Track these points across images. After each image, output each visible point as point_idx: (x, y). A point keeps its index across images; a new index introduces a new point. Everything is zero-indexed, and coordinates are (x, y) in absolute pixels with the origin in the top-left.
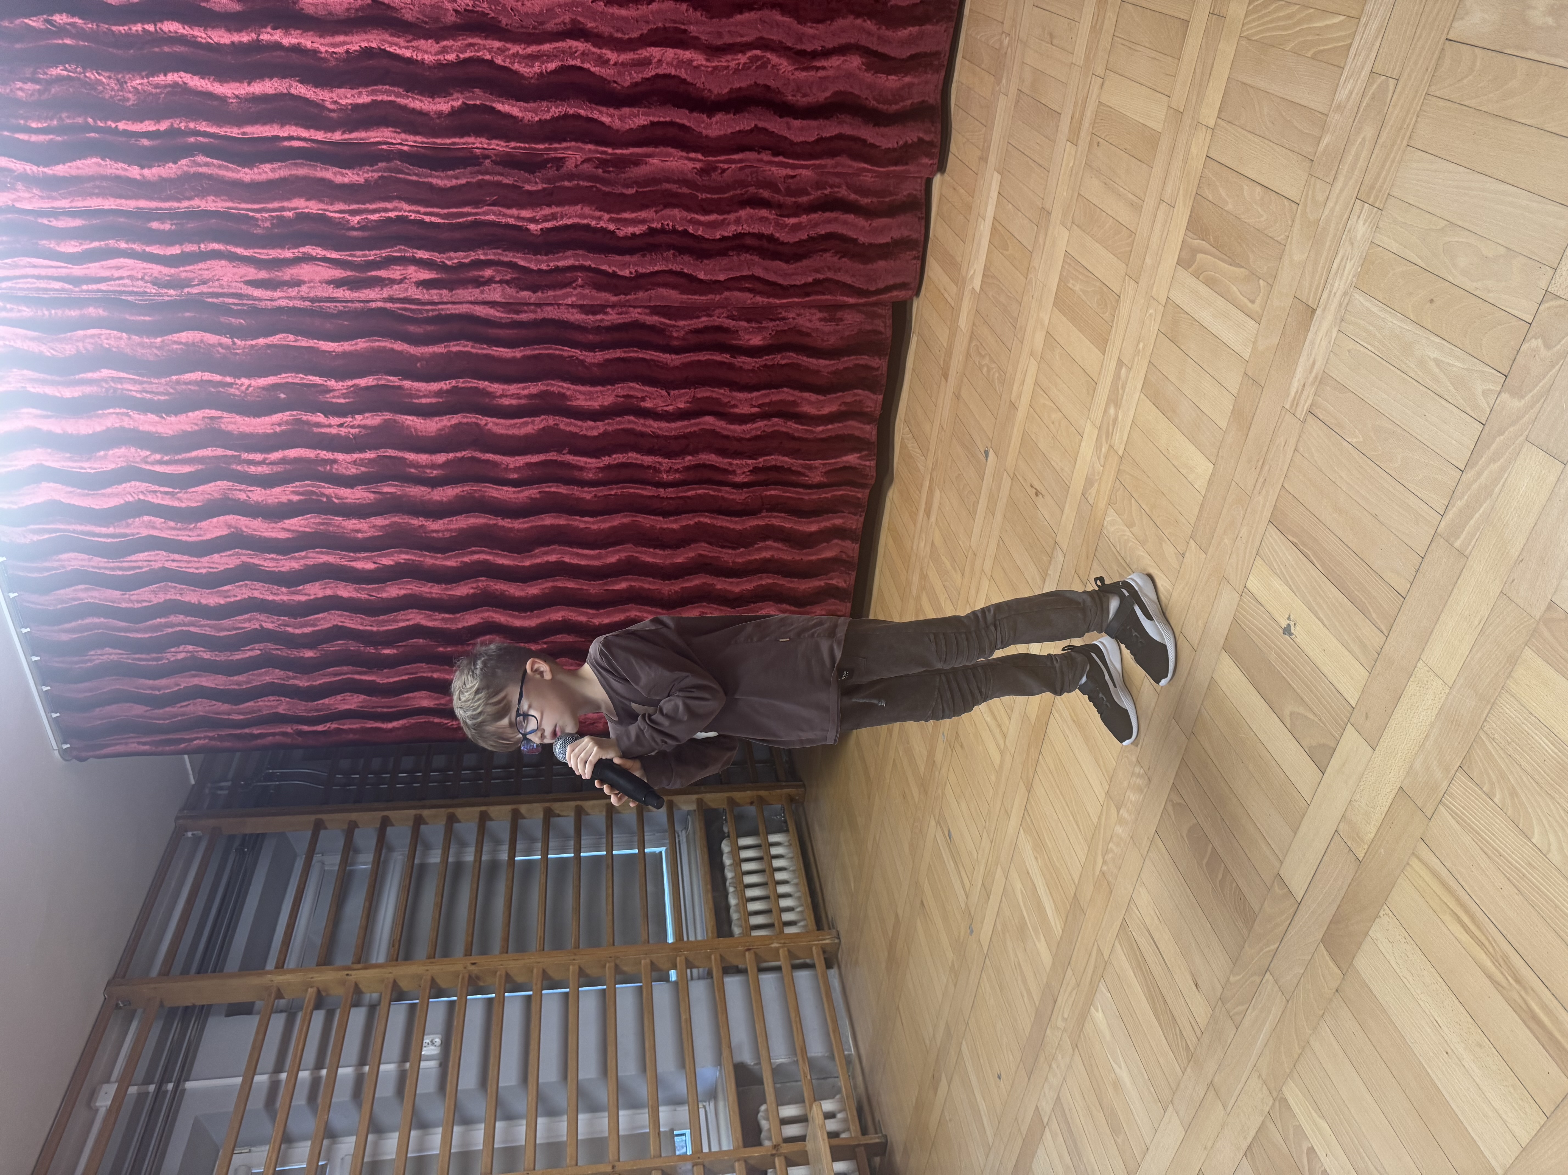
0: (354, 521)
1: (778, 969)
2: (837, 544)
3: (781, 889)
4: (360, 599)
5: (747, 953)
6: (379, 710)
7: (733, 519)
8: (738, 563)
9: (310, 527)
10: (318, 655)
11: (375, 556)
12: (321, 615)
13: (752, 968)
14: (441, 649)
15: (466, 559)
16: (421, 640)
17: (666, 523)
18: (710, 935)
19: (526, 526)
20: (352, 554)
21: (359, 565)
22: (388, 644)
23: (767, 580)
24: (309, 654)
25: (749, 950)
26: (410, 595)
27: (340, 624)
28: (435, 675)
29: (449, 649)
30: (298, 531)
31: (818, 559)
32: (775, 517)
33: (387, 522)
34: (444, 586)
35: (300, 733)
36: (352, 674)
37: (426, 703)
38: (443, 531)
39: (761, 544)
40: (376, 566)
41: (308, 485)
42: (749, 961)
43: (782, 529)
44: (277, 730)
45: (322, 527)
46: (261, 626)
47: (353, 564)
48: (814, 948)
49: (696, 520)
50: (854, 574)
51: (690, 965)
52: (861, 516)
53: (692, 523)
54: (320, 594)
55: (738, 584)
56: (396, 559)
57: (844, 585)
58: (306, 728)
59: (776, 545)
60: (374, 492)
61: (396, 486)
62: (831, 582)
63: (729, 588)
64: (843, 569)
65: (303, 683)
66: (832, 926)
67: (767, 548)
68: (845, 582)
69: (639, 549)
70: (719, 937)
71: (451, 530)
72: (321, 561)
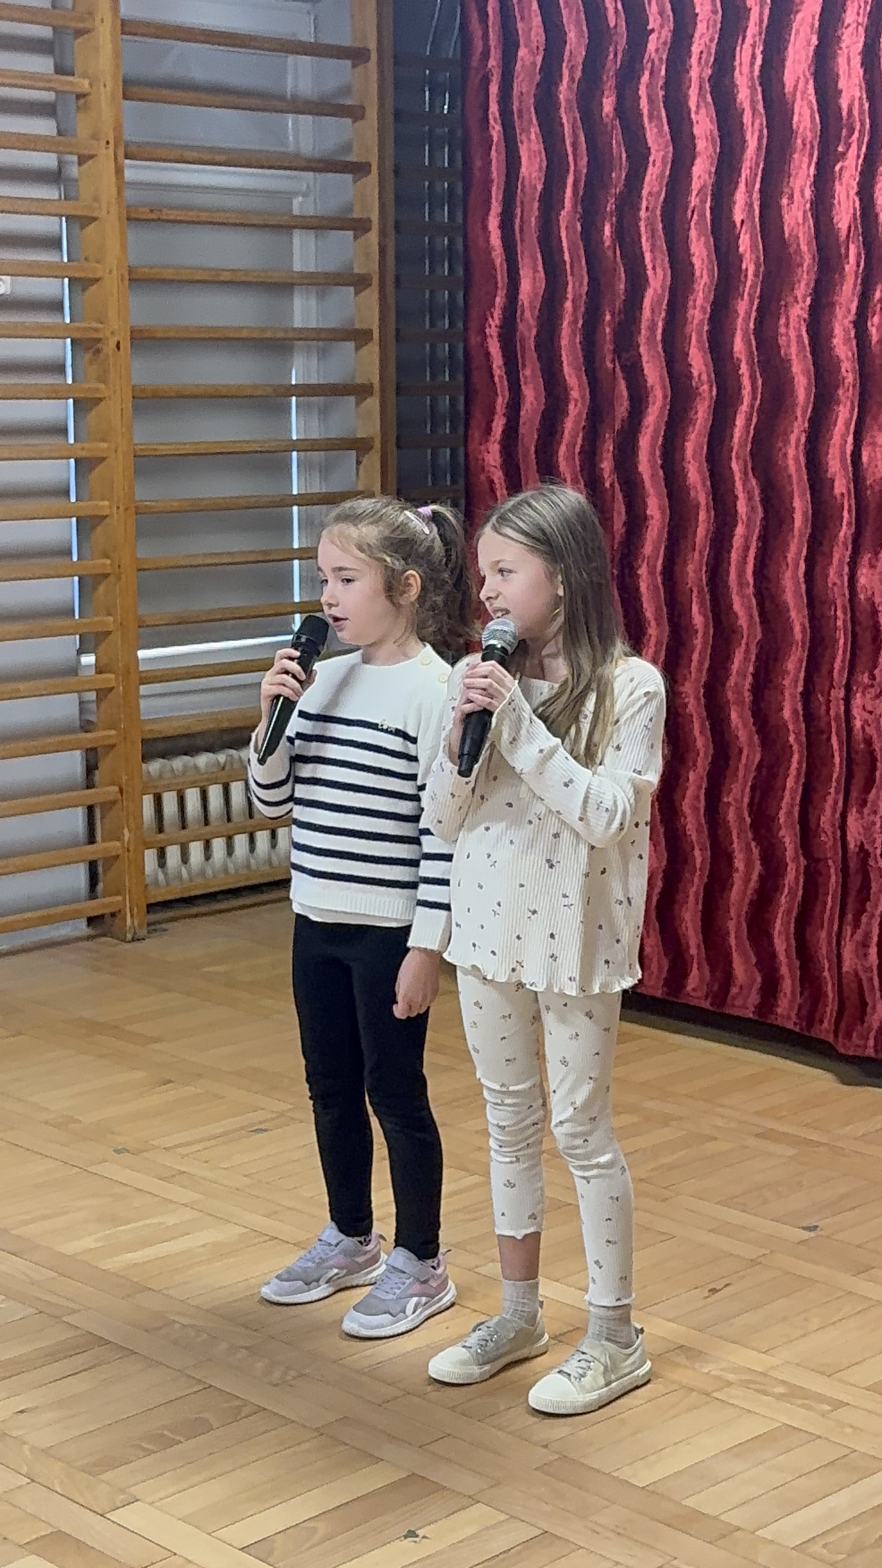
0: (808, 193)
1: (91, 839)
2: (754, 980)
3: (219, 845)
4: (688, 192)
5: (117, 789)
6: (518, 211)
7: (797, 809)
8: (726, 813)
9: (799, 122)
10: (606, 120)
11: (753, 222)
12: (666, 128)
13: (92, 796)
14: (608, 317)
15: (744, 369)
16: (622, 286)
17: (793, 696)
18: (148, 728)
19: (792, 469)
20: (758, 186)
21: (740, 197)
22: (619, 233)
23: (699, 856)
24: (608, 105)
25: (121, 791)
26: (693, 274)
27: (651, 159)
28: (568, 305)
29: (608, 330)
30: (794, 102)
31: (730, 947)
32: (797, 879)
33: (804, 248)
34: (706, 328)
35: (486, 81)
36: (575, 171)
37: (525, 287)
38: (787, 334)
39: (756, 852)
40: (738, 225)
41: (862, 124)
42: (104, 792)
43: (777, 888)
44: (492, 43)
45: (799, 141)
46: (652, 31)
47: (742, 186)
48: (119, 898)
49: (795, 748)
50: (706, 1005)
51: (103, 694)
52: (795, 1024)
53: (792, 739)
54: (696, 131)
55: (696, 809)
56: (747, 255)
57: (689, 988)
58: (494, 89)
59: (755, 877)
60: (850, 227)
61: (858, 266)
62: (695, 966)
63: (689, 793)
64: (716, 987)
65: (565, 91)
66: (153, 928)
67: (749, 864)
68: (694, 990)
69: (754, 650)
70: (143, 741)
71: (789, 346)
72: (748, 137)
